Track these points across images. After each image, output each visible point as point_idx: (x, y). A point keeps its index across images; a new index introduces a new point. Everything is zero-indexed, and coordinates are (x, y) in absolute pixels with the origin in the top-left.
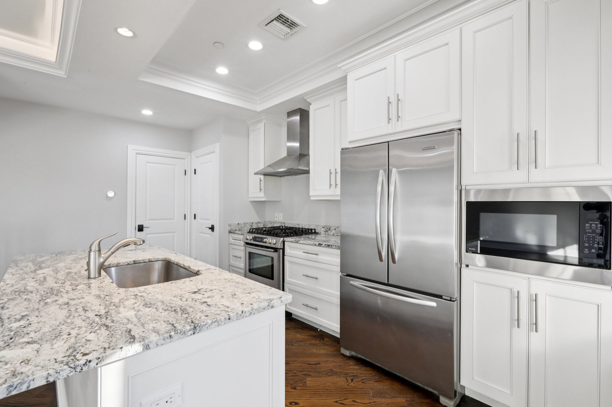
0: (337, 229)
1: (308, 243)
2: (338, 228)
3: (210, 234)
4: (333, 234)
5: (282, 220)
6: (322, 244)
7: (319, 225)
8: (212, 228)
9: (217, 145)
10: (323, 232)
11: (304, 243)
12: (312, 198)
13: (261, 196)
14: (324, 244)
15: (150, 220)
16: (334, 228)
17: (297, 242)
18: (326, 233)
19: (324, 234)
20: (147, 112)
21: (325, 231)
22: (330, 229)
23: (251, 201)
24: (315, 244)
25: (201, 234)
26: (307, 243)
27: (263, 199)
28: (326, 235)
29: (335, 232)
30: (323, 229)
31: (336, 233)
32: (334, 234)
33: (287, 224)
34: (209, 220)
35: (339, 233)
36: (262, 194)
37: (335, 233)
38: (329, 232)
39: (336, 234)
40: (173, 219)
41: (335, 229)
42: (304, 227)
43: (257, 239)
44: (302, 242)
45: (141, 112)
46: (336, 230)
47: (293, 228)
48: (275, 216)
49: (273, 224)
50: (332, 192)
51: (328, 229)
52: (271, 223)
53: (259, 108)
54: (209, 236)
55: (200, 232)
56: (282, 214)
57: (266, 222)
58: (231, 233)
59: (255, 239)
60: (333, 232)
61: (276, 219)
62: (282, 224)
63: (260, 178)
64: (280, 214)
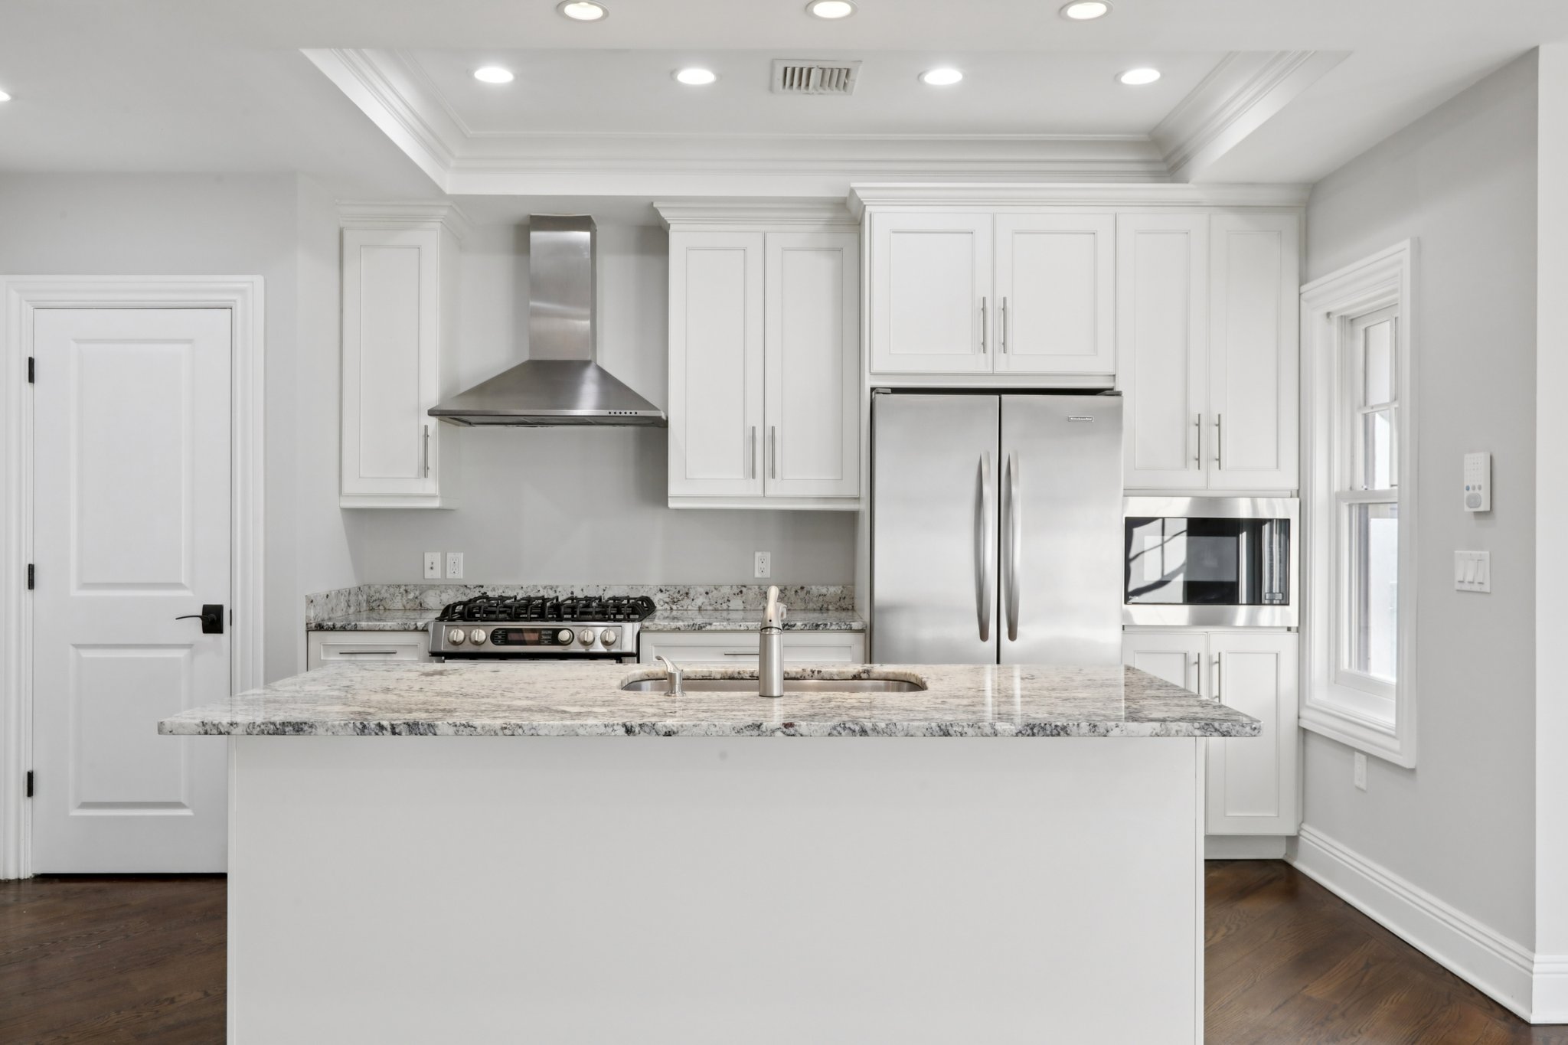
0: (715, 592)
1: (742, 628)
2: (716, 589)
4: (700, 607)
7: (643, 586)
8: (213, 620)
10: (662, 603)
11: (729, 628)
12: (673, 505)
13: (427, 492)
14: (799, 624)
16: (702, 590)
17: (701, 628)
18: (674, 607)
19: (666, 610)
21: (667, 600)
22: (687, 594)
23: (347, 510)
25: (87, 654)
26: (738, 628)
27: (436, 504)
28: (674, 613)
29: (706, 601)
30: (660, 596)
31: (710, 605)
32: (703, 607)
33: (494, 590)
35: (720, 602)
36: (431, 486)
37: (706, 603)
38: (686, 602)
39: (709, 608)
41: (707, 593)
42: (579, 594)
43: (512, 637)
44: (719, 628)
46: (710, 595)
47: (529, 600)
48: (428, 565)
49: (417, 593)
50: (754, 488)
51: (681, 593)
52: (406, 591)
53: (451, 184)
54: (181, 654)
55: (77, 646)
56: (461, 556)
57: (373, 589)
58: (327, 630)
59: (500, 637)
60: (699, 601)
61: (429, 574)
62: (470, 589)
63: (426, 427)
64: (450, 555)
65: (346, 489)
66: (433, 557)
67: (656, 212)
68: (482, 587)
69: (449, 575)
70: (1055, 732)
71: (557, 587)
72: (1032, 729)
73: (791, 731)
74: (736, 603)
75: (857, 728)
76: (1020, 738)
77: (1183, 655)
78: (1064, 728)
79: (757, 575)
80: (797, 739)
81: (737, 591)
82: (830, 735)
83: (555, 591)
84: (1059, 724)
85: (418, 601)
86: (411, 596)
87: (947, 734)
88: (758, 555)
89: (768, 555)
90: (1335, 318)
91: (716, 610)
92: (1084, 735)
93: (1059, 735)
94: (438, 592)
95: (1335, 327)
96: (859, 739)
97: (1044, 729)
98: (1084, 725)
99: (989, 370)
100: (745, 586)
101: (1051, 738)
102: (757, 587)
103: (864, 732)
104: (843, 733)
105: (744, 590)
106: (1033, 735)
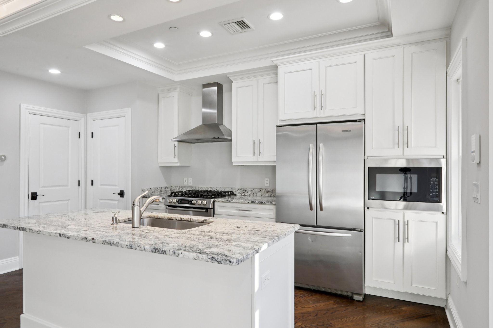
0: (253, 190)
1: (241, 202)
2: (254, 189)
3: (118, 200)
4: (249, 195)
5: (192, 184)
6: (255, 202)
7: (234, 188)
8: (121, 194)
9: (129, 110)
10: (239, 193)
11: (237, 202)
12: (234, 164)
13: (175, 162)
14: (257, 202)
15: (43, 187)
16: (250, 190)
17: (229, 201)
18: (242, 195)
19: (240, 195)
20: (54, 71)
21: (241, 192)
22: (246, 191)
23: (160, 167)
24: (248, 202)
25: (102, 201)
26: (239, 202)
27: (178, 165)
28: (242, 196)
29: (251, 193)
30: (239, 191)
31: (252, 194)
32: (250, 195)
33: (198, 188)
34: (116, 185)
35: (255, 193)
36: (176, 160)
37: (251, 194)
38: (245, 193)
39: (252, 195)
40: (67, 186)
41: (251, 191)
43: (183, 202)
45: (48, 71)
48: (184, 181)
49: (182, 188)
50: (255, 159)
51: (244, 190)
52: (179, 188)
53: (177, 78)
54: (116, 202)
55: (100, 199)
56: (192, 178)
57: (172, 187)
58: (146, 198)
59: (180, 201)
60: (249, 193)
61: (185, 183)
62: (193, 188)
63: (175, 144)
64: (189, 179)
65: (159, 162)
66: (185, 179)
67: (228, 78)
68: (196, 187)
69: (189, 184)
70: (162, 253)
72: (155, 250)
73: (93, 241)
74: (259, 194)
75: (109, 243)
76: (152, 253)
77: (393, 221)
78: (165, 251)
79: (266, 185)
80: (95, 244)
81: (259, 190)
82: (102, 244)
83: (213, 189)
84: (164, 249)
87: (132, 248)
88: (266, 179)
89: (269, 179)
91: (253, 196)
92: (171, 255)
93: (163, 254)
94: (186, 188)
95: (460, 85)
96: (109, 246)
97: (159, 250)
98: (171, 251)
99: (318, 116)
100: (261, 189)
101: (161, 254)
102: (265, 189)
103: (110, 244)
104: (106, 244)
105: (261, 190)
106: (156, 252)
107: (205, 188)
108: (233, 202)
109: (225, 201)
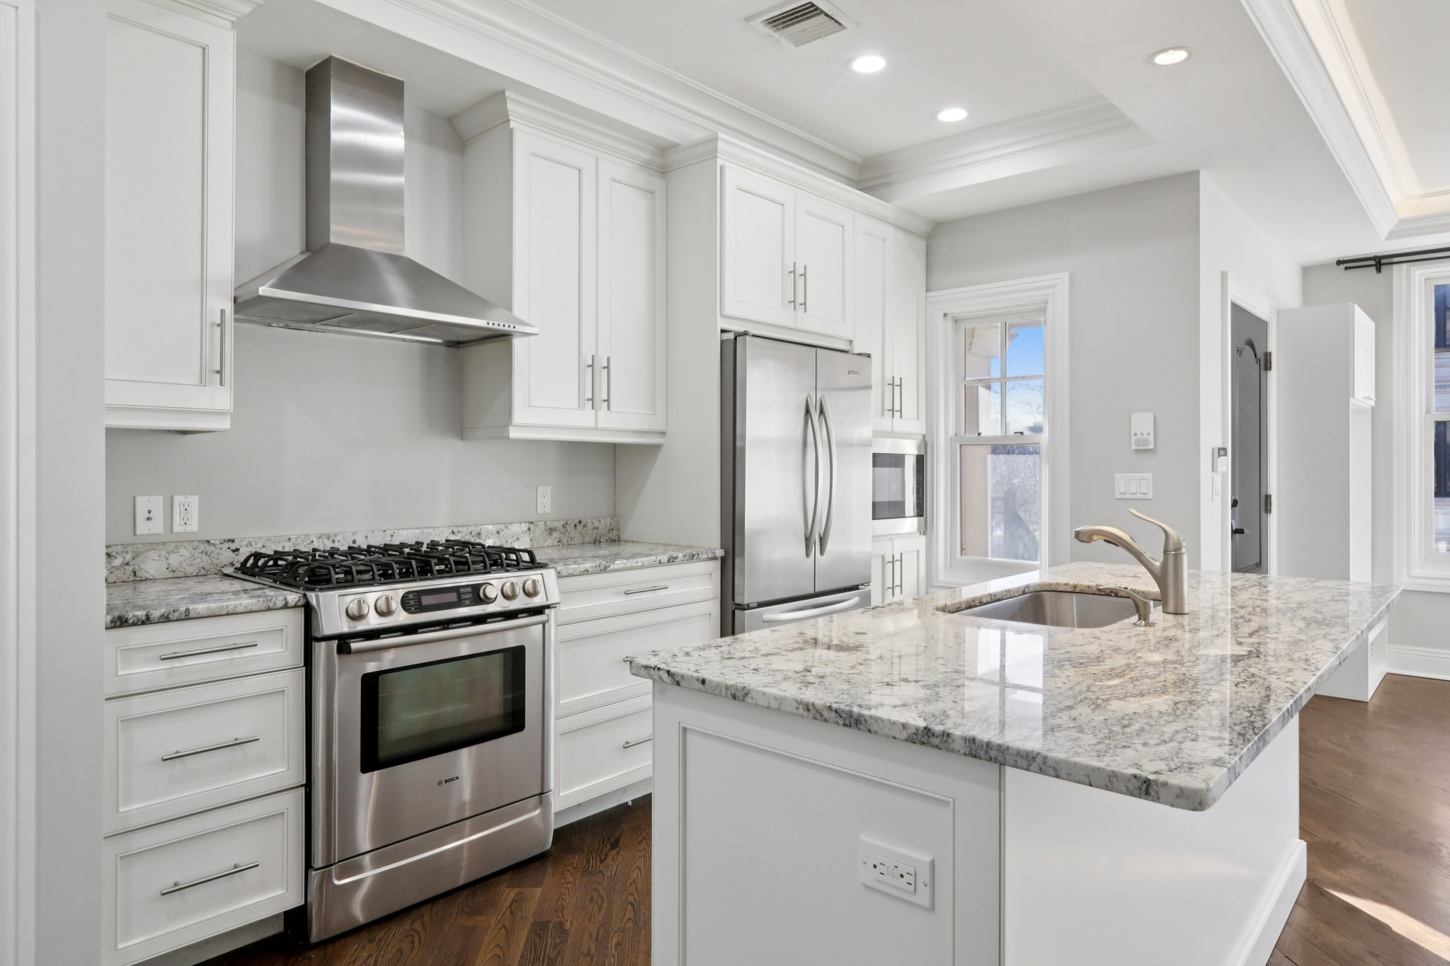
1: (639, 564)
5: (194, 526)
6: (676, 558)
11: (628, 565)
12: (514, 433)
14: (680, 555)
17: (606, 568)
22: (479, 534)
24: (660, 562)
26: (636, 565)
33: (250, 544)
44: (620, 566)
48: (141, 514)
49: (128, 557)
50: (587, 419)
52: (109, 555)
56: (194, 500)
59: (412, 602)
61: (144, 529)
62: (214, 545)
63: (222, 312)
64: (178, 500)
66: (149, 503)
68: (233, 541)
69: (178, 529)
71: (336, 535)
77: (881, 558)
79: (543, 510)
85: (129, 569)
86: (118, 562)
89: (548, 489)
90: (949, 317)
94: (164, 553)
95: (950, 324)
107: (293, 540)
108: (616, 567)
109: (590, 570)
